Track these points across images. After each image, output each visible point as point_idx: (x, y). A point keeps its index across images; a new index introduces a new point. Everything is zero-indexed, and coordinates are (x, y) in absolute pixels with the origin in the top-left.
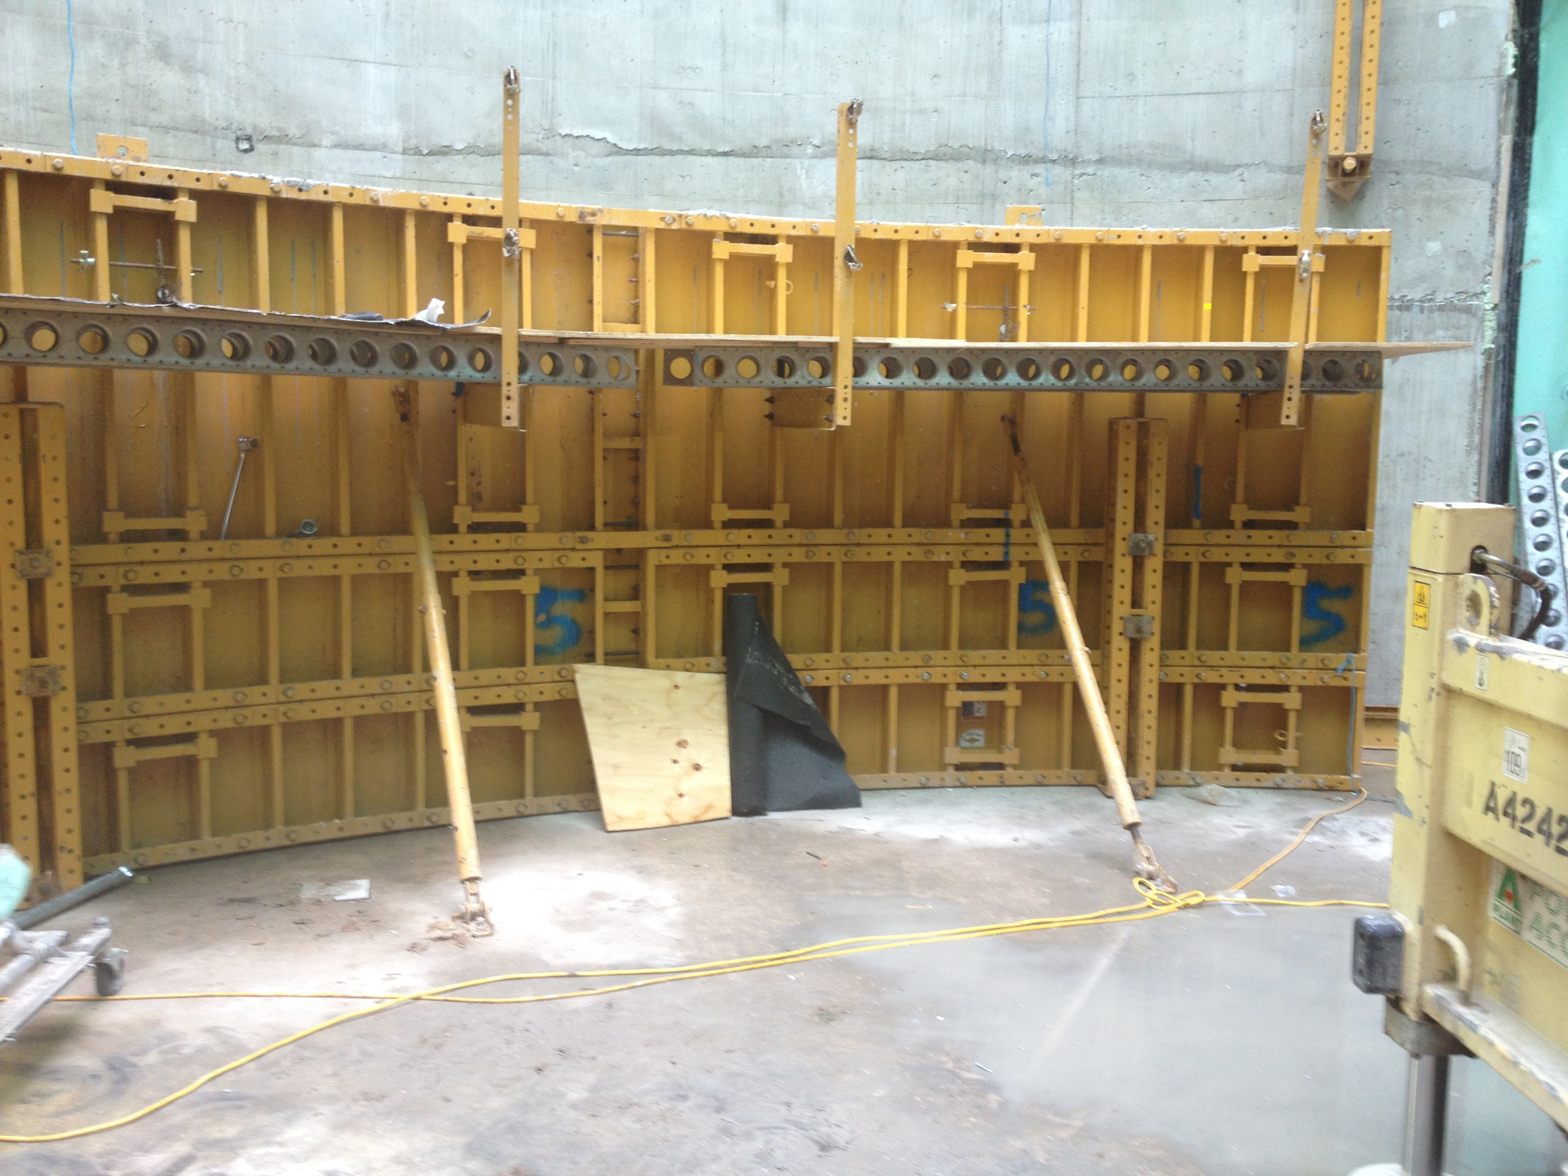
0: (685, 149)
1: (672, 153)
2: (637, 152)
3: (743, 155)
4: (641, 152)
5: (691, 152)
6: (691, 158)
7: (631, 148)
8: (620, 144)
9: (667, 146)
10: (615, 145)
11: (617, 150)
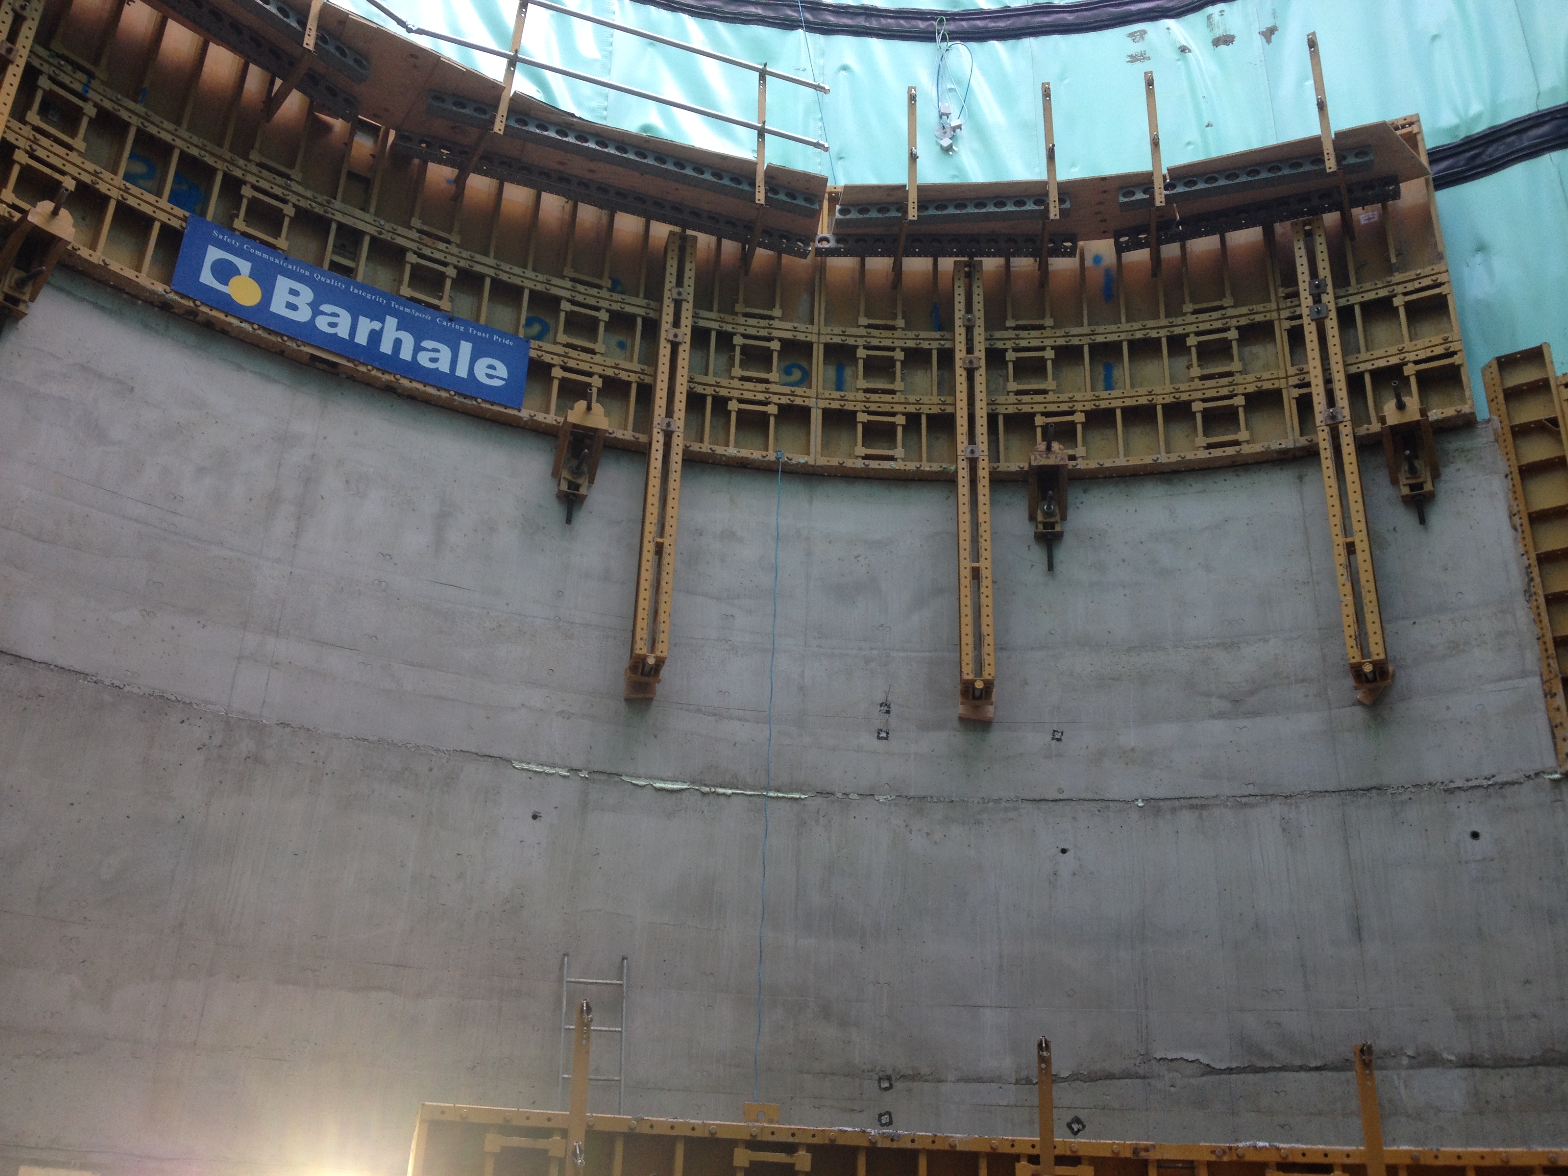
0: (1277, 1065)
1: (1263, 1070)
2: (1230, 1071)
3: (1336, 1068)
4: (1234, 1071)
5: (1284, 1068)
6: (1283, 1074)
7: (1223, 1067)
8: (1213, 1065)
9: (1260, 1064)
10: (1208, 1065)
11: (1210, 1070)
